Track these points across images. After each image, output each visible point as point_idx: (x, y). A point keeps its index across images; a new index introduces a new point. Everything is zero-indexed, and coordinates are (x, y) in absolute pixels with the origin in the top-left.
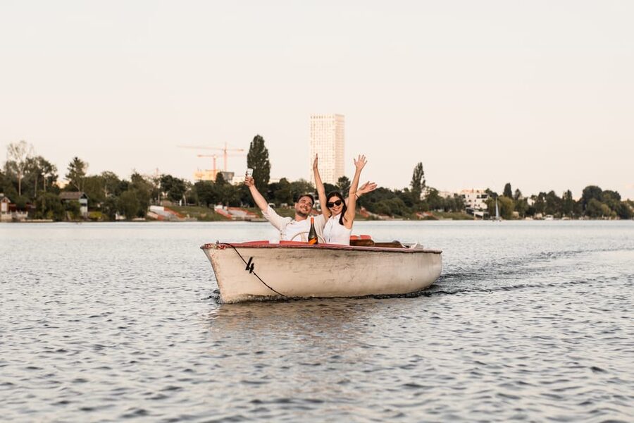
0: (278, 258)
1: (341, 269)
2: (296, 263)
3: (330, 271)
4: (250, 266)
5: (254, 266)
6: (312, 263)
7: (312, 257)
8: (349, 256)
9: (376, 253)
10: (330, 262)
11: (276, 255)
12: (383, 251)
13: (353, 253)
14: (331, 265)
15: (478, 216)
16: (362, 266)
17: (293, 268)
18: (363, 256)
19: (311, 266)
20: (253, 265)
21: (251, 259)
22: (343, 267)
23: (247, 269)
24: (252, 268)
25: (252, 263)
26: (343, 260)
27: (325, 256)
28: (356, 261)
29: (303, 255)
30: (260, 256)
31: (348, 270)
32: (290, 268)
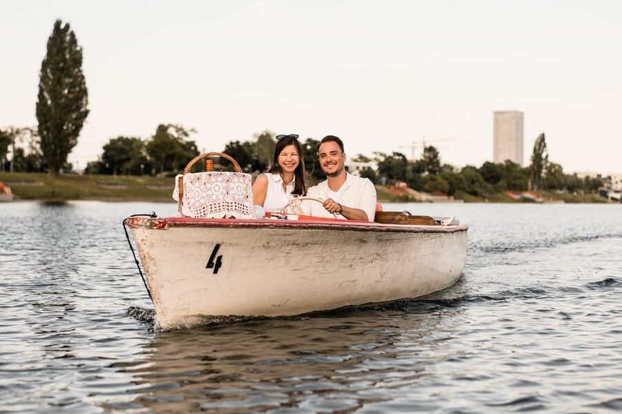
0: (267, 247)
1: (366, 263)
2: (297, 255)
3: (351, 266)
4: (215, 261)
5: (223, 260)
6: (324, 255)
7: (324, 243)
8: (380, 240)
9: (415, 235)
10: (351, 251)
11: (264, 242)
12: (425, 232)
13: (385, 236)
14: (353, 256)
15: (613, 199)
16: (396, 256)
17: (292, 262)
18: (400, 240)
19: (322, 259)
20: (220, 258)
21: (217, 247)
22: (370, 259)
23: (209, 265)
24: (219, 264)
25: (218, 254)
26: (371, 248)
27: (346, 241)
28: (391, 249)
29: (310, 240)
30: (234, 241)
31: (377, 263)
32: (288, 262)
